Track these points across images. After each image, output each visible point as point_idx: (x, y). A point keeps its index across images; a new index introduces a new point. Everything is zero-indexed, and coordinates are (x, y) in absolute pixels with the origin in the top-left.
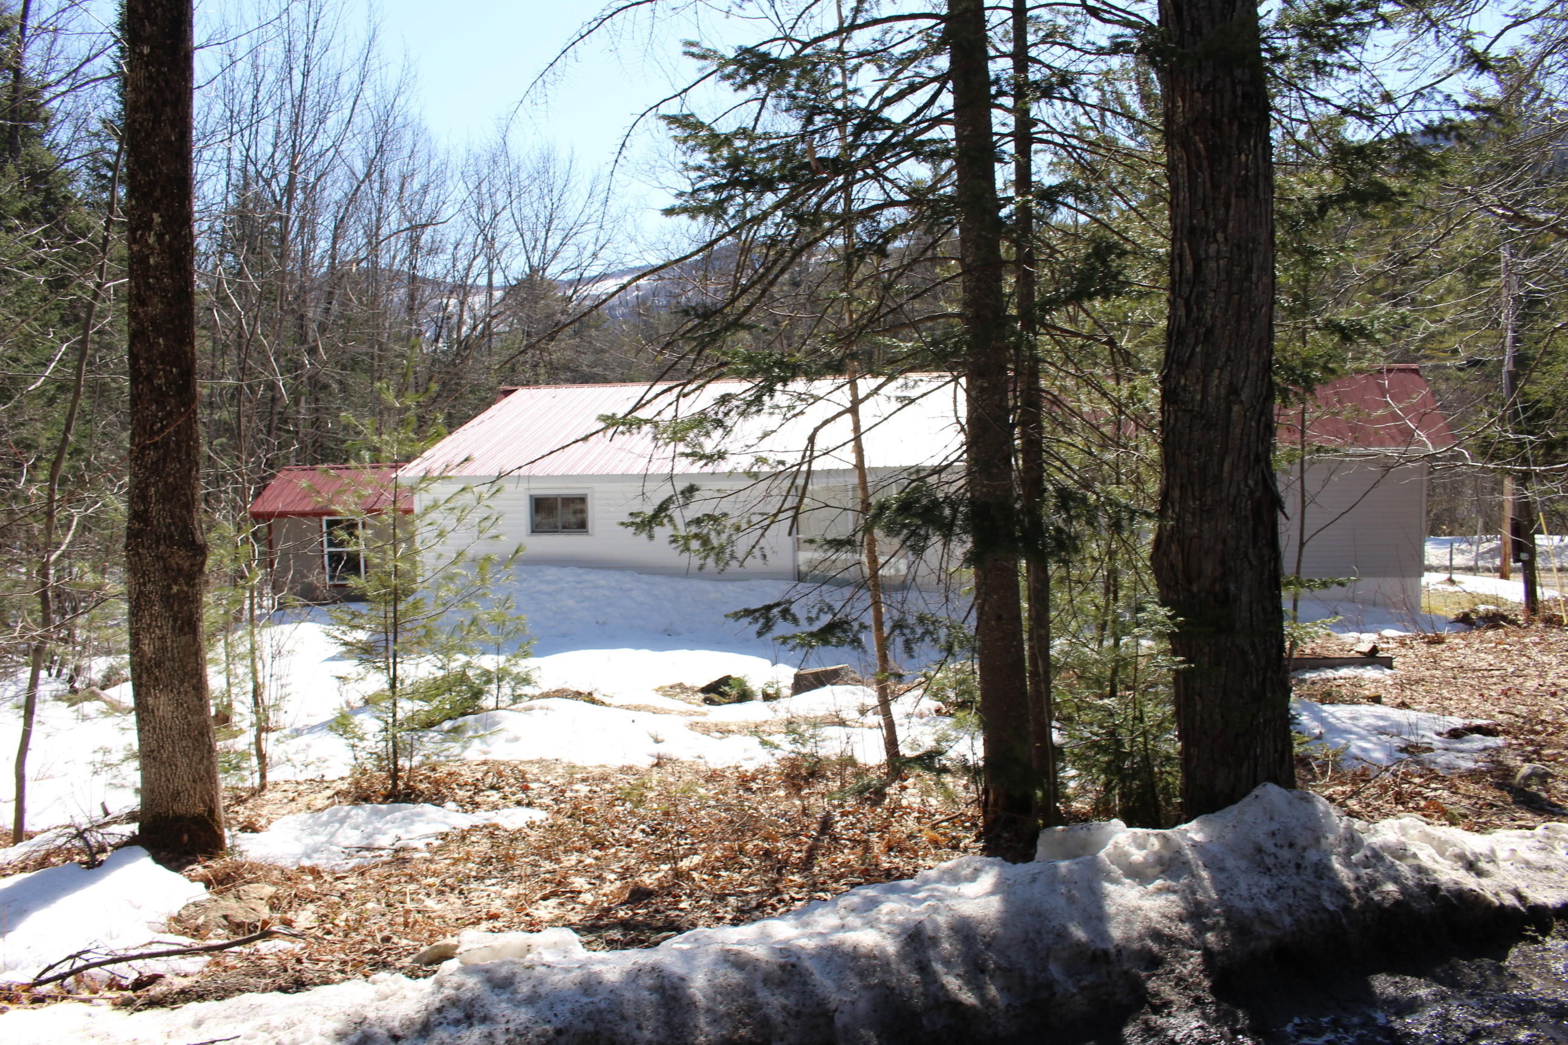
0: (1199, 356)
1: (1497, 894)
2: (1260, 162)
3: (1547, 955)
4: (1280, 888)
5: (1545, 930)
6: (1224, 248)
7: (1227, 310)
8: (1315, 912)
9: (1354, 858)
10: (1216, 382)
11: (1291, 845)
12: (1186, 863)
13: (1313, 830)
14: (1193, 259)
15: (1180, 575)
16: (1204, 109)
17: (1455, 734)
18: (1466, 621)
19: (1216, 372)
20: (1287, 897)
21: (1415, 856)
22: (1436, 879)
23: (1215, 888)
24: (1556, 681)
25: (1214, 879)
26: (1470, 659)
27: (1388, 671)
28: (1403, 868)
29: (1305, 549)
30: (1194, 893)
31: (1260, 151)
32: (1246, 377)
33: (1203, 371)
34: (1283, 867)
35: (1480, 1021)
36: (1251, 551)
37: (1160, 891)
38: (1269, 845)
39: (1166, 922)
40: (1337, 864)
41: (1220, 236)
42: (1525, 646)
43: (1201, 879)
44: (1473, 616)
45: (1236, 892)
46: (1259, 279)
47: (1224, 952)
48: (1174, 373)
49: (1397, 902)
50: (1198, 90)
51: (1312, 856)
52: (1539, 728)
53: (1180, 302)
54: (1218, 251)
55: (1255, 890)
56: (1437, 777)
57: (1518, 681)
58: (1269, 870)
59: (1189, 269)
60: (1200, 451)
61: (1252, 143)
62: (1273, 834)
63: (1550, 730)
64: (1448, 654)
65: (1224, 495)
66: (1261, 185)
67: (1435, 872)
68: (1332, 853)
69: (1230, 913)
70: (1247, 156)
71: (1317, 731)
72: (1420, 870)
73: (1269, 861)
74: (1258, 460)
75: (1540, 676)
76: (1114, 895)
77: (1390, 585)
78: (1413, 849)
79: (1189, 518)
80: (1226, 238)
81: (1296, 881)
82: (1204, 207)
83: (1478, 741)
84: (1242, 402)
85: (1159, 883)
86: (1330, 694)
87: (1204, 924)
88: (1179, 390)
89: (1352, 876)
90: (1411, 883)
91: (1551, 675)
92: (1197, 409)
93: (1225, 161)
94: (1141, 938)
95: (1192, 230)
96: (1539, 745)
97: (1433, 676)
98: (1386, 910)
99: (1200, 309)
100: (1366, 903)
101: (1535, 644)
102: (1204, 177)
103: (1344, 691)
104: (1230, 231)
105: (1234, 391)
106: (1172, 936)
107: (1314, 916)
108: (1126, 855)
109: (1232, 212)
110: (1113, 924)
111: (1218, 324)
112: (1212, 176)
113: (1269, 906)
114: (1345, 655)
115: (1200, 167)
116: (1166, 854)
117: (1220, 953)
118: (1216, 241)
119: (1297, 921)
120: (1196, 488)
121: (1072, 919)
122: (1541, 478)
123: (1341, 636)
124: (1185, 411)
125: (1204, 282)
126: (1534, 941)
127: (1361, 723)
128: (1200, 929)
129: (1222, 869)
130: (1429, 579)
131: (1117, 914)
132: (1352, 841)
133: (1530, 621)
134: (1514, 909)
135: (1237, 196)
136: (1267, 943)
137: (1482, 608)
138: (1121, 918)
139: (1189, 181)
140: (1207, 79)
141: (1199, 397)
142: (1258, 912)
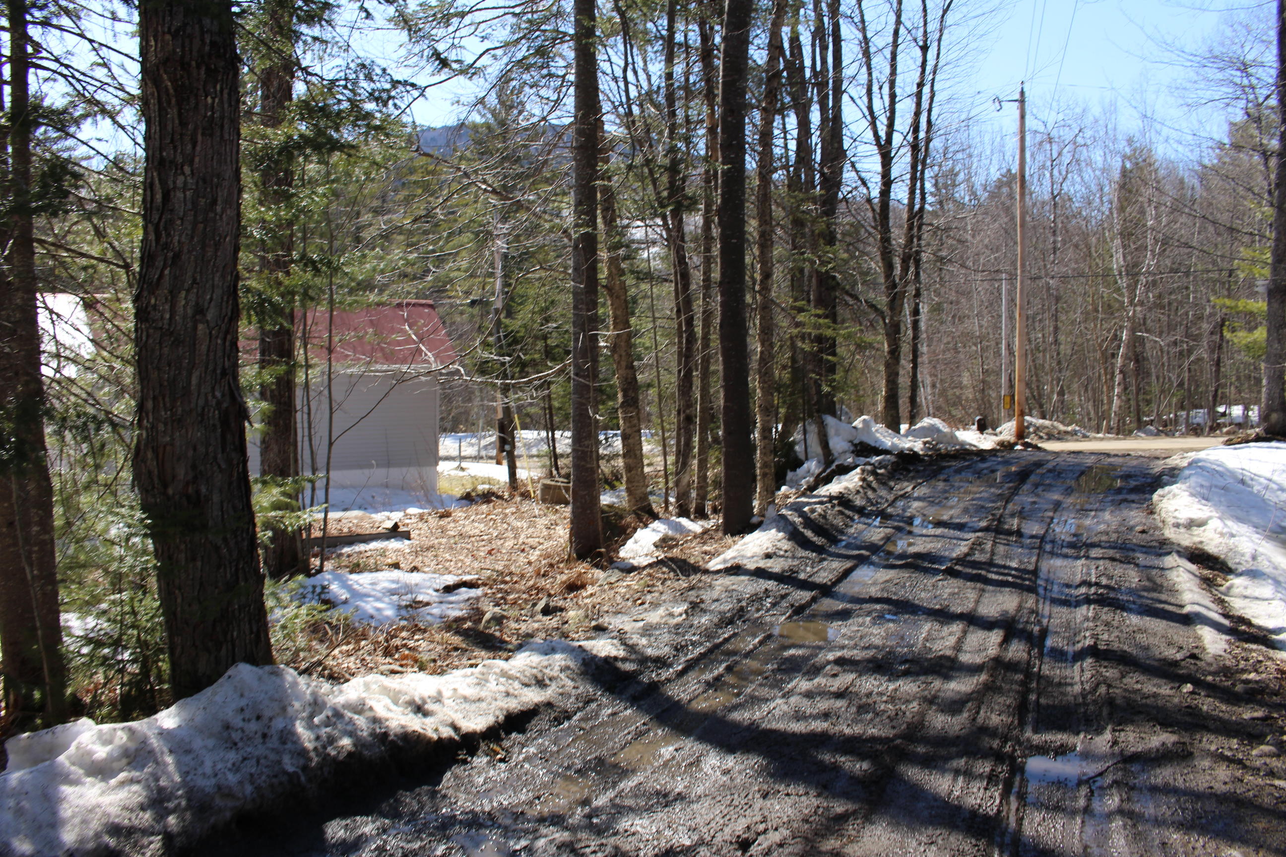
0: (167, 278)
1: (436, 730)
2: (226, 106)
3: (474, 772)
4: (245, 759)
5: (473, 752)
6: (190, 180)
7: (192, 238)
8: (275, 776)
9: (316, 720)
10: (183, 302)
11: (258, 718)
12: (151, 752)
13: (281, 701)
14: (162, 188)
15: (156, 481)
16: (174, 51)
17: (449, 589)
18: (468, 498)
19: (183, 294)
20: (250, 768)
21: (371, 709)
22: (387, 727)
23: (180, 771)
24: (526, 541)
25: (178, 763)
26: (468, 528)
27: (407, 542)
28: (361, 721)
29: (334, 447)
30: (157, 780)
31: (226, 96)
32: (211, 299)
33: (171, 292)
34: (249, 739)
35: (409, 845)
36: (220, 456)
37: (122, 784)
38: (237, 722)
39: (126, 814)
40: (300, 728)
41: (187, 169)
42: (506, 515)
43: (166, 765)
44: (473, 494)
45: (200, 771)
46: (224, 210)
47: (184, 832)
48: (145, 294)
49: (350, 754)
50: (169, 32)
51: (279, 724)
52: (508, 579)
53: (151, 228)
54: (185, 183)
55: (220, 766)
56: (420, 630)
57: (500, 542)
58: (235, 744)
59: (159, 197)
60: (169, 365)
61: (218, 87)
62: (242, 710)
63: (515, 579)
64: (452, 525)
65: (193, 405)
66: (226, 126)
67: (387, 720)
68: (296, 718)
69: (191, 793)
70: (213, 99)
71: (344, 597)
72: (375, 720)
73: (236, 736)
74: (224, 373)
75: (515, 538)
76: (72, 798)
77: (411, 473)
78: (370, 703)
79: (161, 427)
80: (192, 171)
81: (261, 751)
82: (172, 141)
83: (465, 593)
84: (207, 322)
85: (122, 776)
86: (358, 565)
87: (166, 808)
88: (150, 309)
89: (312, 737)
90: (365, 734)
91: (522, 536)
92: (166, 326)
93: (193, 101)
94: (97, 835)
95: (162, 162)
96: (506, 591)
97: (440, 544)
98: (342, 762)
99: (168, 235)
100: (324, 759)
101: (513, 514)
102: (172, 113)
103: (372, 561)
104: (196, 165)
105: (200, 311)
106: (132, 827)
107: (274, 780)
108: (90, 753)
109: (198, 148)
110: (68, 827)
111: (185, 250)
112: (180, 114)
113: (232, 779)
114: (374, 531)
115: (169, 102)
116: (132, 746)
117: (179, 834)
118: (183, 174)
119: (258, 788)
120: (167, 399)
121: (17, 832)
122: (516, 387)
123: (373, 515)
124: (155, 328)
125: (172, 211)
126: (465, 762)
127: (378, 587)
128: (161, 815)
129: (188, 752)
130: (443, 467)
131: (73, 817)
132: (316, 705)
133: (512, 496)
134: (451, 739)
135: (203, 134)
136: (228, 815)
137: (481, 487)
138: (77, 820)
139: (160, 116)
140: (177, 24)
141: (167, 316)
142: (219, 787)
